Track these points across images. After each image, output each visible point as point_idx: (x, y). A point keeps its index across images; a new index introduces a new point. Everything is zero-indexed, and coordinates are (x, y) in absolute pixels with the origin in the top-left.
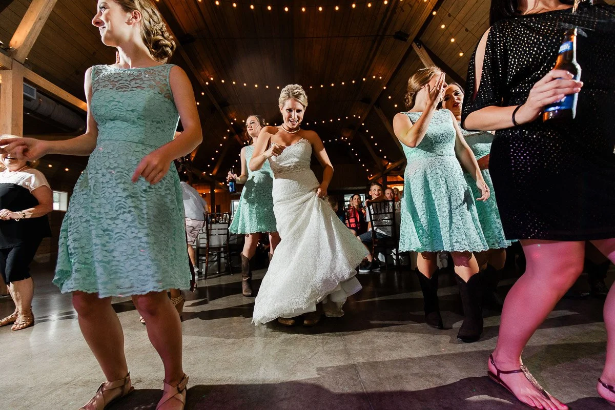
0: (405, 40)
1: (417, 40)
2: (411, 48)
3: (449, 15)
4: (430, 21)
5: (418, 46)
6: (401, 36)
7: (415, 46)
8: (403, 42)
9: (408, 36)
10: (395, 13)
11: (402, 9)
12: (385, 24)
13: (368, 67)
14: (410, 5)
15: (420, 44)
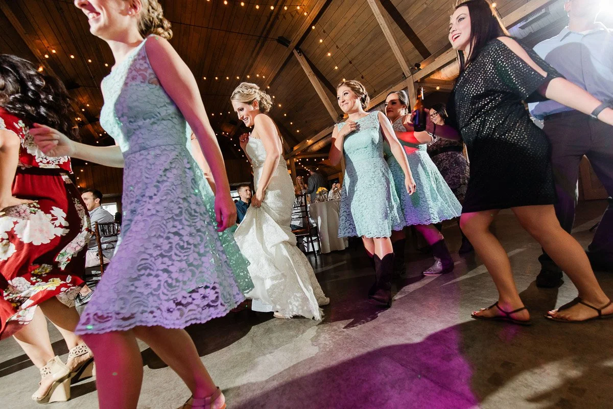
0: (287, 46)
1: (297, 47)
2: (292, 54)
3: (324, 32)
4: (309, 32)
5: (299, 53)
6: (284, 41)
7: (296, 52)
8: (285, 47)
9: (289, 42)
10: (278, 18)
11: (284, 16)
12: (268, 26)
13: (252, 65)
14: (292, 16)
15: (301, 52)
